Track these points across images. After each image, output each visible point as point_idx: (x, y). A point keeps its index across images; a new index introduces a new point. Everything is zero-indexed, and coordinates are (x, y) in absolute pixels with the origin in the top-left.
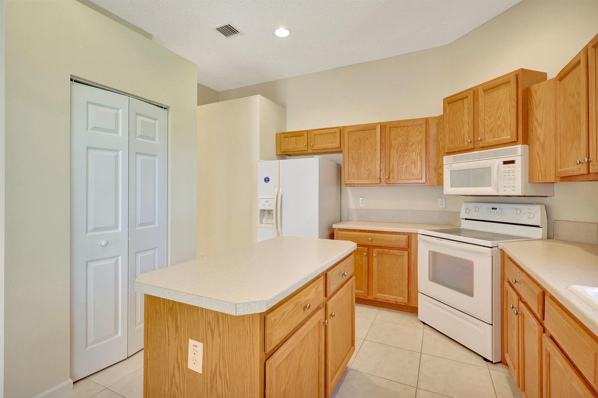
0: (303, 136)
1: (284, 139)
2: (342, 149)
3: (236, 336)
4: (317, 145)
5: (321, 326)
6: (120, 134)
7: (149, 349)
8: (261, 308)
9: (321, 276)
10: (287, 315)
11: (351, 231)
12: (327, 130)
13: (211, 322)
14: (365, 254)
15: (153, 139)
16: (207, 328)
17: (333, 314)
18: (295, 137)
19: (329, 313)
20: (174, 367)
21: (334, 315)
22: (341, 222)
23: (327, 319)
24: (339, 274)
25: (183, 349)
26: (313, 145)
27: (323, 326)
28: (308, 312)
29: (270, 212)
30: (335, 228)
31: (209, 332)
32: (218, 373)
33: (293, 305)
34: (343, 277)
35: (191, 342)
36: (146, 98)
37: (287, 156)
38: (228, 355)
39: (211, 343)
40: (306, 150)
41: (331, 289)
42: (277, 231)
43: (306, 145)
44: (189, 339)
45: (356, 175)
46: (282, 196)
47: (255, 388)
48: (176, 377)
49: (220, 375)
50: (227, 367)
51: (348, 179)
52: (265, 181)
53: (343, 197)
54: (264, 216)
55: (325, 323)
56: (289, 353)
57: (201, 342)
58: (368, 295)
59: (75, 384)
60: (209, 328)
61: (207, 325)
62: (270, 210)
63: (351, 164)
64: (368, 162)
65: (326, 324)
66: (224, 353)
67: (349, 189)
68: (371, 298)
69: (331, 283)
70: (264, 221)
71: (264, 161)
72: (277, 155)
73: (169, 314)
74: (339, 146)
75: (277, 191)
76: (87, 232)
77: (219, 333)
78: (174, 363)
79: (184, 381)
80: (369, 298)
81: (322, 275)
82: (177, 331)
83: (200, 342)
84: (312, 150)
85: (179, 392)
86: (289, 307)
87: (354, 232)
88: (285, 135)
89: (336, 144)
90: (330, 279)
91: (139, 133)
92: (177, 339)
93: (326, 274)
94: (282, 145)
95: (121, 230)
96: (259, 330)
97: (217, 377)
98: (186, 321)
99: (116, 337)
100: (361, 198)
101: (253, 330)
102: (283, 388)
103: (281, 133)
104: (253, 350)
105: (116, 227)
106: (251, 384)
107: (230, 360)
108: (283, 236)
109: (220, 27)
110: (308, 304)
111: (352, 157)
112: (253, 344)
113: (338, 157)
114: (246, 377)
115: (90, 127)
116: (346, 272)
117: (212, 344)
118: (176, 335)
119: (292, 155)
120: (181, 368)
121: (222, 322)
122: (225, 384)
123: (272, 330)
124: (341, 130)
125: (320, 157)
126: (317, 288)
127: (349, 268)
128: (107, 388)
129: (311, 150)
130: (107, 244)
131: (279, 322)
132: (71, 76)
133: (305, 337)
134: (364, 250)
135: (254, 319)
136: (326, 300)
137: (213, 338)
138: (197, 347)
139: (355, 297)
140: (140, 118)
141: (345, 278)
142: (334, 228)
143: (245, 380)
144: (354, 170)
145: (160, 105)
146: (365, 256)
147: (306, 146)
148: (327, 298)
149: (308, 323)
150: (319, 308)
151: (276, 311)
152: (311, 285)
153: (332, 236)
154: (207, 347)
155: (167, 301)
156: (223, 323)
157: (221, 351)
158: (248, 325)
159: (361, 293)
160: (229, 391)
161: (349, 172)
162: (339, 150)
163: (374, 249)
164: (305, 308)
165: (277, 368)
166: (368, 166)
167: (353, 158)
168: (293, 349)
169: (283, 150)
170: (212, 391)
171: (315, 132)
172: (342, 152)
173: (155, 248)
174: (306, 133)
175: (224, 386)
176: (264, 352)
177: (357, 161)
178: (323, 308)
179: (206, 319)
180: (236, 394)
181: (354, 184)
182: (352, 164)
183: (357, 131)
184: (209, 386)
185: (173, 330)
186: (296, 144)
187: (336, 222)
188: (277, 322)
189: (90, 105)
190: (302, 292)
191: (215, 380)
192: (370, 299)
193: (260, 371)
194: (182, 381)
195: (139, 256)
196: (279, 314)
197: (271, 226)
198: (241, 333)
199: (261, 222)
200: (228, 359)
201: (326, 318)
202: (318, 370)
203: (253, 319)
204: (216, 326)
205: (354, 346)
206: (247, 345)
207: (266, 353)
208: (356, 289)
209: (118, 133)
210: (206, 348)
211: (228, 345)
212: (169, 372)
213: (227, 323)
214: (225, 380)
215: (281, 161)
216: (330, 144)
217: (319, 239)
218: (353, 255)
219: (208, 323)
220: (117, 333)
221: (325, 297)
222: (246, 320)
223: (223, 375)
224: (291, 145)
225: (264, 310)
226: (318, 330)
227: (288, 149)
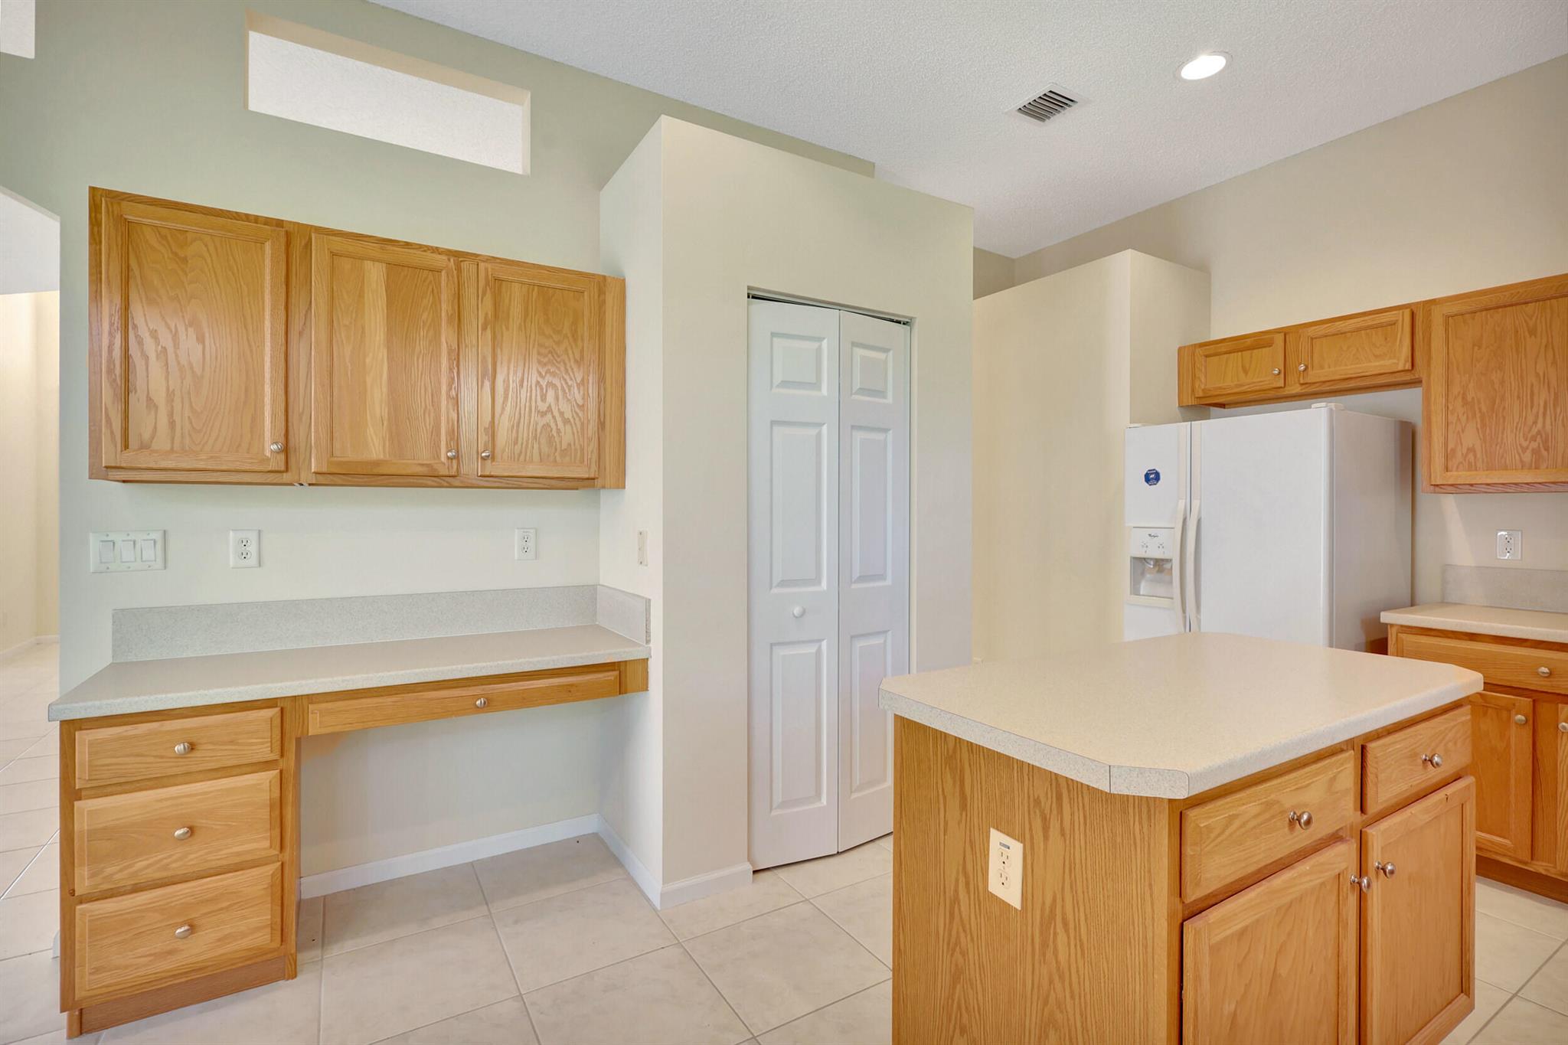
0: (1270, 346)
1: (1206, 361)
2: (1421, 372)
3: (1105, 842)
4: (1322, 368)
5: (1345, 890)
6: (824, 391)
7: (904, 832)
8: (1172, 789)
9: (1345, 748)
10: (1241, 827)
11: (1456, 638)
12: (1362, 319)
13: (1043, 800)
14: (1520, 717)
15: (882, 394)
16: (1032, 812)
17: (1390, 867)
18: (1241, 351)
19: (1375, 859)
20: (957, 880)
21: (1392, 872)
22: (1413, 604)
23: (1367, 875)
24: (1414, 755)
25: (977, 846)
26: (1305, 370)
27: (1354, 894)
28: (1302, 838)
29: (1160, 564)
30: (1392, 625)
31: (1038, 824)
32: (1059, 918)
33: (1258, 805)
34: (1425, 767)
35: (996, 837)
36: (875, 309)
37: (1212, 408)
38: (1085, 881)
39: (1042, 847)
40: (1281, 387)
41: (1381, 795)
42: (1185, 617)
43: (1279, 373)
44: (991, 829)
45: (1479, 455)
46: (1199, 521)
47: (1156, 976)
48: (962, 904)
49: (1065, 924)
50: (1082, 909)
51: (1447, 469)
52: (1147, 479)
53: (1423, 524)
54: (1143, 574)
55: (1360, 884)
56: (1247, 927)
57: (1019, 841)
58: (1532, 859)
59: (757, 875)
60: (1037, 811)
61: (1032, 806)
62: (1162, 560)
63: (1459, 419)
64: (1535, 410)
65: (1364, 889)
66: (1075, 877)
67: (1450, 503)
68: (1546, 870)
69: (1382, 776)
70: (1144, 587)
71: (1144, 425)
72: (1182, 407)
73: (945, 768)
74: (1408, 366)
75: (1183, 508)
76: (771, 588)
77: (1062, 830)
78: (958, 873)
79: (978, 917)
80: (1539, 867)
81: (1349, 747)
82: (964, 806)
83: (1015, 839)
84: (1302, 384)
85: (969, 937)
86: (1247, 806)
87: (1471, 640)
88: (1211, 349)
89: (1395, 361)
90: (1377, 763)
91: (857, 385)
92: (964, 822)
93: (1363, 748)
94: (1199, 378)
95: (825, 588)
96: (1166, 842)
97: (1057, 927)
98: (984, 788)
99: (817, 805)
100: (1504, 533)
101: (1149, 838)
102: (1229, 1007)
103: (1195, 345)
104: (1150, 885)
105: (817, 581)
106: (1146, 965)
107: (1088, 895)
108: (1202, 631)
109: (1026, 104)
110: (1304, 813)
111: (1464, 398)
112: (1149, 871)
113: (1407, 402)
114: (1130, 942)
115: (776, 382)
116: (1439, 756)
117: (1045, 849)
118: (961, 815)
119: (1228, 404)
120: (972, 887)
121: (1069, 805)
122: (1076, 946)
123: (1201, 850)
124: (1417, 315)
125: (1332, 405)
126: (1333, 779)
127: (1450, 744)
128: (807, 900)
129: (1298, 385)
130: (803, 613)
131: (1219, 835)
132: (749, 288)
133: (1291, 903)
134: (1514, 705)
135: (1152, 812)
136: (1363, 821)
137: (1046, 838)
138: (1009, 848)
139: (1477, 855)
140: (859, 352)
141: (1433, 775)
142: (1387, 622)
143: (1129, 952)
144: (1471, 438)
145: (896, 318)
146: (1516, 723)
147: (1282, 375)
148: (1365, 817)
149: (1304, 867)
150: (1335, 838)
151: (1210, 807)
152: (1314, 767)
153: (1379, 646)
154: (1033, 855)
155: (943, 736)
156: (1071, 808)
157: (1067, 871)
158: (1137, 823)
159: (1501, 845)
160: (1086, 964)
161: (1451, 446)
162: (1408, 377)
163: (1560, 705)
164: (1294, 822)
165: (1215, 949)
166: (1535, 423)
167: (1469, 399)
168: (1258, 921)
169: (1200, 391)
170: (1044, 955)
171: (1311, 332)
172: (1421, 382)
173: (885, 632)
174: (1279, 339)
175: (1074, 950)
176: (1179, 899)
177: (1484, 409)
178: (1353, 840)
179: (1031, 792)
180: (1104, 977)
181: (1472, 485)
182: (1464, 419)
183: (1487, 310)
184: (1037, 940)
185: (954, 803)
186: (1246, 372)
187: (1392, 607)
188: (1213, 836)
189: (775, 340)
190: (1287, 778)
191: (1052, 932)
192: (1544, 872)
193: (1169, 942)
194: (976, 915)
195: (860, 644)
196: (1222, 817)
197: (1166, 602)
198: (1119, 840)
199: (1135, 591)
200: (1083, 892)
201: (1361, 872)
202: (1334, 1009)
203: (1149, 811)
204: (1055, 812)
205: (1468, 995)
206: (1134, 870)
207: (1183, 903)
208: (1479, 828)
209: (819, 389)
210: (1029, 857)
211: (1083, 861)
212: (947, 890)
213: (1081, 808)
214: (1078, 938)
215: (1196, 424)
216: (1370, 361)
217: (1328, 648)
218: (1467, 709)
219: (1035, 800)
220: (820, 799)
221: (1360, 812)
222: (1131, 810)
223: (1071, 926)
224: (1228, 377)
225: (1182, 794)
226: (1334, 898)
227: (1220, 388)
